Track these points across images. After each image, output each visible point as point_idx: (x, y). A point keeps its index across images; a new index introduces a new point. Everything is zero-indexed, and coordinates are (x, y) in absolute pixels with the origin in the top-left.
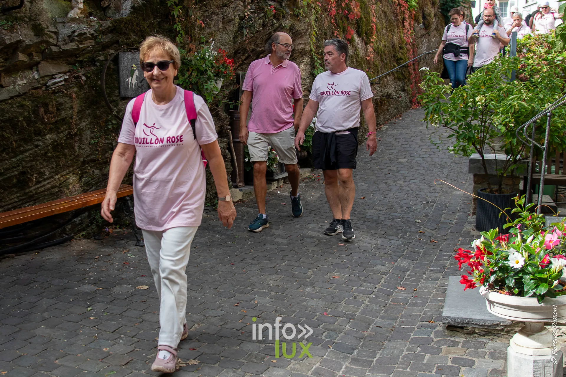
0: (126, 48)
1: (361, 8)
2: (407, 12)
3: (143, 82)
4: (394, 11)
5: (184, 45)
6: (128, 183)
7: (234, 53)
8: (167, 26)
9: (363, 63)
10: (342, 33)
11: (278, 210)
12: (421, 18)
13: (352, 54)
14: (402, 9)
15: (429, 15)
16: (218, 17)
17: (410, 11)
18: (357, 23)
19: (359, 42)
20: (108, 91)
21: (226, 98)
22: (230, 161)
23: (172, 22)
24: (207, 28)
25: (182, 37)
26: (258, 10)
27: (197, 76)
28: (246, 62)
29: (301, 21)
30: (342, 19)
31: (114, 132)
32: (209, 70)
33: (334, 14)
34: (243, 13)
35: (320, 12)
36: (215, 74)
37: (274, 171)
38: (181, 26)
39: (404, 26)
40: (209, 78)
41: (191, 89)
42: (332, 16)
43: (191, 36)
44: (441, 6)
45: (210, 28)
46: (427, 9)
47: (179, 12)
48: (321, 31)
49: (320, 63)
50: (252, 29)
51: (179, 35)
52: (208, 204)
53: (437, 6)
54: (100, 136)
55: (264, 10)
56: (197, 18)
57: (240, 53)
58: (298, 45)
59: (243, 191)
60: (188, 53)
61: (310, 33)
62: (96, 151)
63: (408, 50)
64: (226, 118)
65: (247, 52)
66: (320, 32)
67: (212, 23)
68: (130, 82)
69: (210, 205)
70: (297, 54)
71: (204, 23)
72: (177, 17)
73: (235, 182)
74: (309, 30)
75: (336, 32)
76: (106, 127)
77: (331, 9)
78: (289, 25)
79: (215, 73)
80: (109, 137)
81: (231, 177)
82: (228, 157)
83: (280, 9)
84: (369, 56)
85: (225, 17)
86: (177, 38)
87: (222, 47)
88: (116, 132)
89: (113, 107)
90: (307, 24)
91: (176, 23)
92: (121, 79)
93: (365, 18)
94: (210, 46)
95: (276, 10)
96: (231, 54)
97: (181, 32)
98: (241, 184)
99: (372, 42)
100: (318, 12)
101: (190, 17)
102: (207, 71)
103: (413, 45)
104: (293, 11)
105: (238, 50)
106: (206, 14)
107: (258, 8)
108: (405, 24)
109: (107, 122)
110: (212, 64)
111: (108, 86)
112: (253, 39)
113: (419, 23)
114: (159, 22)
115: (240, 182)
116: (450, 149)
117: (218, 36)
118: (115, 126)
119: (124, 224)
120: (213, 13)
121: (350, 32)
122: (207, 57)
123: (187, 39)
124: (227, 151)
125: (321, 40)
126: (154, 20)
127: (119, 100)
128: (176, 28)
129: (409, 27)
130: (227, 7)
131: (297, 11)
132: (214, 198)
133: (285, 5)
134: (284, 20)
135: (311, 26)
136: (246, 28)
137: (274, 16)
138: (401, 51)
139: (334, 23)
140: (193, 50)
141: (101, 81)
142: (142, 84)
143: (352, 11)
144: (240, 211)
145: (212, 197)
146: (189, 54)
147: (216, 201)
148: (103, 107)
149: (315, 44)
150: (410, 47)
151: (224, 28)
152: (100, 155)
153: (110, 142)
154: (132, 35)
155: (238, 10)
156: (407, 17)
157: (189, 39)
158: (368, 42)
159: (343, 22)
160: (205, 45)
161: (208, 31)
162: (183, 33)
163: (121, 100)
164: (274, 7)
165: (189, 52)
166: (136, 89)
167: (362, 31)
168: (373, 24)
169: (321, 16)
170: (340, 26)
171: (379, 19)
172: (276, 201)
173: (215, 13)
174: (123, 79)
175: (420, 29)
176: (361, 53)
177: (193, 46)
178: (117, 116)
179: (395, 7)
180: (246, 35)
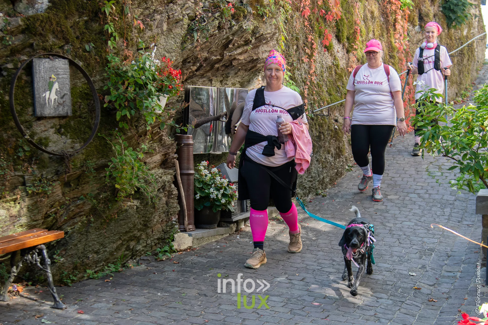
0: (42, 54)
1: (342, 7)
2: (400, 12)
3: (65, 97)
4: (383, 11)
5: (119, 51)
6: (45, 226)
7: (182, 62)
8: (95, 26)
9: (343, 75)
10: (318, 38)
11: (236, 260)
12: (417, 19)
13: (330, 64)
14: (394, 8)
15: (427, 15)
16: (162, 17)
17: (403, 11)
18: (337, 25)
19: (339, 49)
20: (19, 109)
21: (172, 119)
22: (176, 198)
23: (103, 22)
24: (147, 30)
25: (116, 41)
26: (213, 8)
27: (135, 90)
28: (198, 73)
29: (266, 23)
30: (317, 20)
31: (26, 162)
32: (150, 83)
33: (309, 14)
34: (194, 11)
35: (290, 12)
36: (157, 89)
37: (232, 210)
38: (114, 27)
39: (395, 30)
40: (150, 94)
41: (127, 106)
42: (306, 16)
43: (127, 39)
44: (442, 5)
45: (151, 30)
46: (425, 7)
47: (112, 8)
48: (292, 36)
49: (290, 76)
50: (205, 32)
51: (112, 38)
52: (148, 253)
53: (437, 4)
54: (8, 166)
55: (221, 8)
56: (134, 17)
57: (189, 62)
58: (263, 53)
59: (194, 236)
60: (122, 61)
61: (277, 38)
62: (2, 186)
63: (400, 59)
64: (172, 145)
65: (198, 61)
66: (290, 37)
67: (154, 24)
68: (47, 97)
69: (150, 254)
70: (262, 64)
71: (144, 24)
72: (109, 15)
73: (184, 225)
74: (277, 34)
75: (310, 36)
76: (16, 155)
77: (304, 8)
78: (252, 27)
79: (157, 87)
80: (19, 167)
81: (178, 219)
82: (174, 193)
83: (240, 8)
84: (351, 67)
85: (171, 16)
86: (109, 42)
87: (167, 55)
88: (29, 161)
89: (25, 129)
90: (274, 27)
91: (107, 23)
92: (36, 93)
93: (347, 19)
94: (152, 53)
95: (236, 8)
96: (178, 63)
97: (114, 34)
98: (191, 226)
99: (356, 49)
100: (288, 11)
101: (125, 16)
102: (148, 85)
103: (407, 53)
104: (257, 10)
105: (188, 58)
106: (147, 12)
107: (213, 6)
108: (397, 26)
109: (16, 148)
110: (153, 76)
111: (18, 102)
112: (207, 44)
113: (414, 26)
114: (86, 22)
115: (189, 224)
116: (452, 183)
117: (162, 40)
118: (27, 154)
119: (38, 280)
120: (155, 11)
121: (327, 36)
122: (148, 67)
123: (122, 44)
124: (173, 186)
125: (291, 47)
126: (79, 18)
127: (34, 120)
128: (108, 30)
129: (401, 31)
130: (174, 3)
131: (261, 10)
132: (155, 245)
133: (247, 2)
134: (246, 21)
135: (279, 29)
136: (197, 31)
137: (233, 16)
138: (393, 61)
139: (308, 26)
140: (130, 58)
141: (10, 96)
142: (64, 100)
143: (330, 11)
144: (189, 261)
145: (153, 244)
146: (124, 63)
147: (159, 249)
148: (12, 128)
149: (284, 51)
150: (403, 55)
151: (169, 30)
152: (7, 191)
153: (21, 173)
154: (51, 37)
155: (187, 8)
156: (399, 17)
157: (125, 44)
158: (350, 49)
159: (319, 24)
160: (146, 52)
161: (149, 34)
162: (117, 35)
163: (36, 120)
164: (233, 5)
165: (125, 59)
166: (56, 107)
167: (343, 36)
168: (356, 27)
169: (292, 17)
170: (316, 29)
171: (364, 21)
172: (234, 249)
173: (158, 11)
174: (39, 94)
175: (416, 33)
176: (342, 63)
177: (130, 53)
178: (31, 141)
179: (384, 6)
180: (197, 40)
